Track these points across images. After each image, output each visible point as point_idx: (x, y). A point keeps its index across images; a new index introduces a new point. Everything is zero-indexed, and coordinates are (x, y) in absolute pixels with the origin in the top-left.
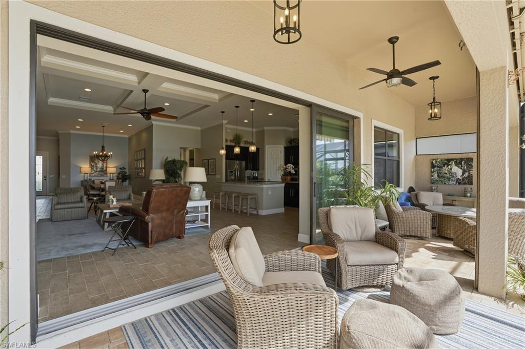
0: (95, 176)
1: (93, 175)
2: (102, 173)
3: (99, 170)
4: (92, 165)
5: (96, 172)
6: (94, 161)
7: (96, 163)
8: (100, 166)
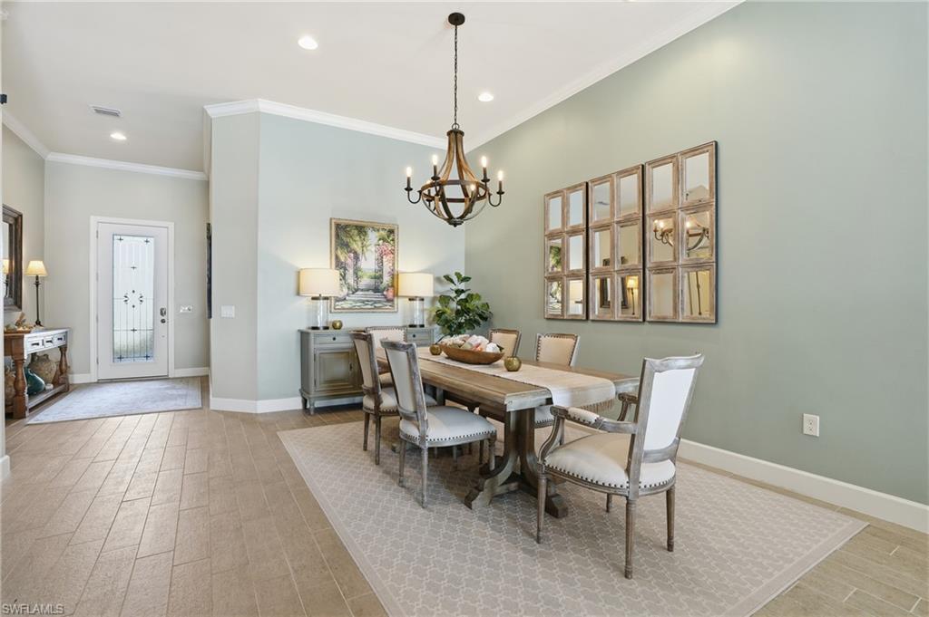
0: (352, 310)
1: (346, 305)
2: (377, 297)
3: (364, 282)
4: (342, 259)
5: (357, 290)
6: (347, 245)
7: (355, 253)
8: (368, 264)
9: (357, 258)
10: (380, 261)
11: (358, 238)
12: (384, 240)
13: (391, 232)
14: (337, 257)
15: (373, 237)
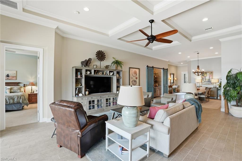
0: (205, 84)
1: (203, 84)
2: (209, 82)
3: (207, 80)
4: (203, 77)
5: (205, 81)
6: (204, 75)
7: (205, 76)
8: (207, 78)
9: (205, 77)
10: (210, 77)
11: (205, 74)
12: (210, 74)
13: (212, 72)
14: (202, 77)
15: (208, 74)
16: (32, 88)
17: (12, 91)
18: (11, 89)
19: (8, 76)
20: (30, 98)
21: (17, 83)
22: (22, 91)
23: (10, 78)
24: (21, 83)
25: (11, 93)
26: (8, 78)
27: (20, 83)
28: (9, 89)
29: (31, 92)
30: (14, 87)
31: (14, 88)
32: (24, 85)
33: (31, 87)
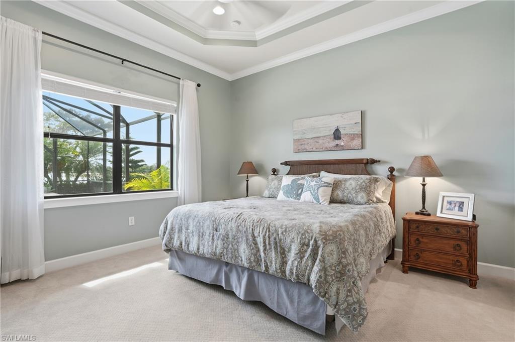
16: (424, 185)
17: (338, 195)
18: (336, 185)
19: (337, 135)
20: (413, 243)
21: (365, 161)
22: (379, 201)
23: (342, 144)
24: (379, 161)
25: (333, 205)
26: (337, 142)
27: (373, 162)
28: (327, 185)
29: (419, 208)
30: (346, 180)
31: (348, 184)
32: (392, 170)
33: (421, 179)
